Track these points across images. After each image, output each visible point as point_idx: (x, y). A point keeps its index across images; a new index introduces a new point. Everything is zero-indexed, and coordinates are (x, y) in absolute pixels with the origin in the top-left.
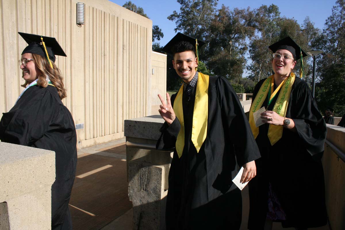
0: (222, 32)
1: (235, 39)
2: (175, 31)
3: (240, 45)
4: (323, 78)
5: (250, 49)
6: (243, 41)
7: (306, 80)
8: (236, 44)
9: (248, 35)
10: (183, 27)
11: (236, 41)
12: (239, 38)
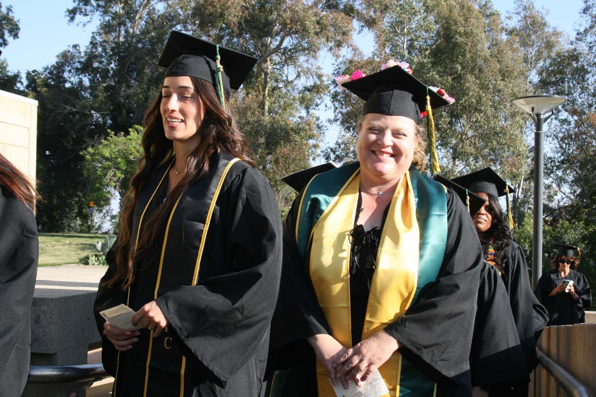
0: (236, 30)
1: (284, 54)
2: (69, 18)
3: (302, 74)
4: (579, 191)
5: (336, 92)
6: (312, 60)
7: (525, 196)
8: (286, 72)
9: (327, 40)
10: (98, 6)
11: (286, 62)
12: (296, 52)
